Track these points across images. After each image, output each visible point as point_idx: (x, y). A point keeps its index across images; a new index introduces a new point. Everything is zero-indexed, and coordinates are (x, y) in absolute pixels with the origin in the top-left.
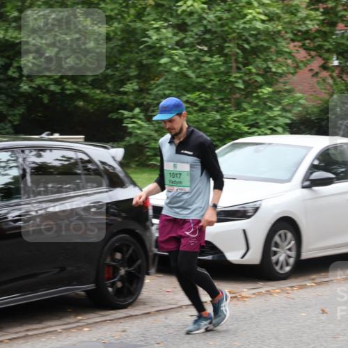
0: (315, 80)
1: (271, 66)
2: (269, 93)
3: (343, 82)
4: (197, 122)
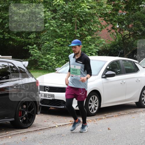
0: (109, 33)
1: (91, 27)
2: (90, 38)
3: (121, 34)
4: (60, 50)
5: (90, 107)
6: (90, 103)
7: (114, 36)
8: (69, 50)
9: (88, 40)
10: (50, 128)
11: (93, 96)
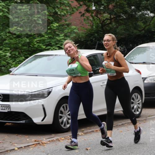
0: (82, 18)
1: (57, 11)
2: (57, 26)
3: (98, 19)
4: (16, 44)
5: (60, 120)
6: (60, 115)
7: (90, 21)
8: (28, 42)
9: (55, 28)
10: (7, 151)
11: (64, 105)
